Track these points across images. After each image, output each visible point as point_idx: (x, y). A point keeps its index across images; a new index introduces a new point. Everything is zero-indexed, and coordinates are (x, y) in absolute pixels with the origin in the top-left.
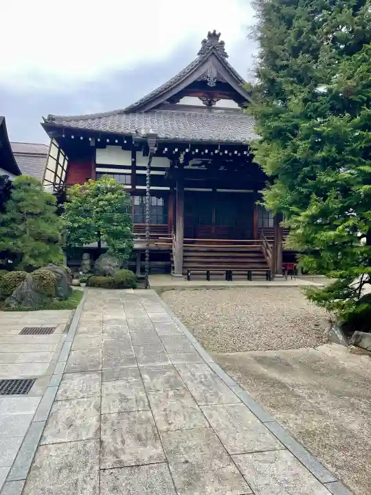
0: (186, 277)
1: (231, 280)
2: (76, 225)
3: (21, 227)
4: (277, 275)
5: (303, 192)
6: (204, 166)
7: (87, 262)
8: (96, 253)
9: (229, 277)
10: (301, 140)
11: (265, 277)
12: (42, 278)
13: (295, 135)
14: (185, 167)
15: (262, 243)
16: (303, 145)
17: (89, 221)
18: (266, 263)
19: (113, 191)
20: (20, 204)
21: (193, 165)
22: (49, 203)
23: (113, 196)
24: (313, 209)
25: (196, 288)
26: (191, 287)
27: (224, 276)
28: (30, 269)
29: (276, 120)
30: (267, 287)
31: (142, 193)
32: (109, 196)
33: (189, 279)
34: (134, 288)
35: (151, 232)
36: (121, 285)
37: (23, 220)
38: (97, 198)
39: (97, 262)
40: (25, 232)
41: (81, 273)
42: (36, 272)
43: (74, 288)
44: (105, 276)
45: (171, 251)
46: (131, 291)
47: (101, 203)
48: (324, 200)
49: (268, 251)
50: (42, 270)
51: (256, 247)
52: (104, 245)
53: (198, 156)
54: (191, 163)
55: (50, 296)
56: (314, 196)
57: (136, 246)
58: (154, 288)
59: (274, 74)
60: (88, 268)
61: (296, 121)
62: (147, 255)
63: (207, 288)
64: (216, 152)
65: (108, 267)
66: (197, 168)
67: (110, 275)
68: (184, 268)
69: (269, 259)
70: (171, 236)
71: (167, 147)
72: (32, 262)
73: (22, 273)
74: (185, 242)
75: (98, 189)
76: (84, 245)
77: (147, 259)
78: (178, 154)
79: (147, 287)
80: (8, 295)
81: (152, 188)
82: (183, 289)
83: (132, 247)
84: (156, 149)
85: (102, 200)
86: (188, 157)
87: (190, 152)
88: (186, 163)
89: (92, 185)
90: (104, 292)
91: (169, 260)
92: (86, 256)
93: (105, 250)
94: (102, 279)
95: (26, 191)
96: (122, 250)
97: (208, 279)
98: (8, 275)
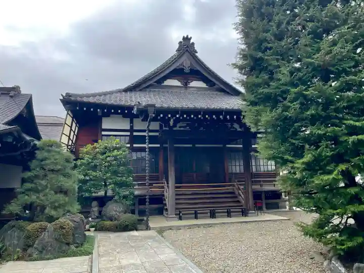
0: (178, 216)
1: (215, 218)
2: (88, 178)
3: (43, 182)
4: (251, 212)
5: (295, 143)
6: (188, 128)
7: (95, 209)
8: (103, 201)
9: (213, 215)
10: (291, 102)
11: (241, 213)
12: (62, 228)
13: (285, 99)
14: (175, 129)
15: (234, 186)
16: (296, 105)
17: (98, 174)
18: (239, 202)
19: (118, 149)
20: (43, 163)
21: (180, 127)
22: (68, 161)
23: (118, 153)
24: (308, 158)
25: (190, 227)
26: (185, 226)
27: (209, 214)
28: (51, 219)
29: (266, 88)
30: (246, 222)
31: (142, 150)
32: (116, 152)
33: (180, 219)
34: (137, 230)
35: (150, 180)
36: (125, 228)
37: (46, 176)
38: (105, 156)
39: (104, 209)
40: (46, 186)
41: (90, 219)
42: (57, 222)
43: (87, 233)
44: (112, 221)
45: (163, 195)
46: (135, 233)
47: (108, 159)
48: (316, 149)
49: (240, 191)
50: (62, 220)
51: (230, 189)
52: (110, 193)
53: (184, 120)
54: (178, 125)
55: (68, 244)
56: (307, 146)
57: (136, 193)
58: (154, 229)
61: (285, 88)
62: (148, 200)
63: (198, 226)
64: (199, 116)
65: (114, 213)
66: (182, 129)
67: (116, 219)
68: (176, 209)
70: (162, 183)
71: (163, 115)
72: (53, 213)
73: (44, 223)
74: (177, 187)
75: (106, 148)
76: (94, 194)
77: (147, 203)
78: (169, 119)
79: (148, 228)
81: (150, 145)
82: (179, 228)
83: (134, 194)
84: (154, 115)
85: (109, 156)
86: (177, 121)
87: (179, 117)
88: (175, 125)
89: (101, 144)
90: (113, 236)
91: (162, 203)
92: (95, 203)
93: (111, 198)
94: (108, 223)
95: (49, 151)
96: (125, 197)
97: (196, 218)
98: (31, 227)
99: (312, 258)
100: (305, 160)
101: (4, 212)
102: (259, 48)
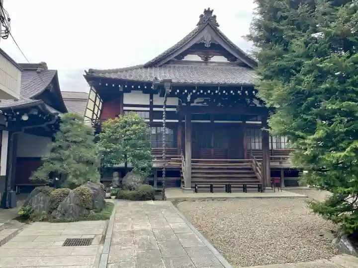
0: (194, 189)
1: (231, 192)
2: (109, 150)
3: (67, 153)
4: (267, 188)
5: (307, 119)
6: (205, 103)
8: (123, 172)
9: (228, 190)
10: (305, 75)
11: (257, 189)
12: (82, 194)
13: (298, 72)
14: (192, 105)
15: (251, 162)
16: (309, 78)
17: (119, 146)
18: (256, 178)
19: (137, 123)
20: (66, 135)
21: (197, 103)
22: (88, 133)
23: (137, 128)
24: (320, 133)
25: (204, 199)
26: (199, 199)
27: (225, 189)
28: (73, 186)
29: (279, 60)
30: (261, 198)
31: (160, 125)
32: (134, 127)
33: (196, 191)
34: (154, 199)
35: (166, 154)
36: (143, 198)
37: (68, 147)
38: (125, 130)
39: (124, 179)
40: (69, 156)
41: (111, 188)
42: (78, 188)
43: (107, 200)
44: (131, 190)
45: (181, 169)
46: (151, 202)
47: (128, 133)
48: (330, 125)
49: (257, 168)
50: (83, 187)
51: (248, 165)
52: (130, 165)
53: (202, 95)
54: (196, 101)
55: (88, 209)
56: (319, 121)
57: (154, 165)
58: (170, 199)
59: (274, 25)
60: (117, 183)
61: (298, 60)
62: (164, 172)
63: (213, 199)
64: (217, 92)
65: (133, 183)
66: (200, 105)
67: (134, 189)
68: (192, 182)
69: (259, 174)
70: (180, 157)
71: (179, 90)
72: (75, 181)
73: (67, 190)
74: (193, 162)
75: (126, 122)
76: (114, 166)
77: (164, 176)
78: (186, 95)
79: (164, 199)
80: (55, 209)
81: (167, 121)
82: (194, 200)
83: (151, 167)
84: (170, 91)
85: (128, 130)
86: (194, 97)
87: (196, 92)
88: (192, 101)
89: (122, 119)
90: (131, 204)
91: (180, 176)
92: (116, 174)
93: (130, 169)
94: (128, 192)
95: (72, 124)
96: (143, 169)
97: (212, 191)
98: (55, 192)
99: (321, 235)
100: (316, 136)
101: (31, 178)
102: (274, 18)
